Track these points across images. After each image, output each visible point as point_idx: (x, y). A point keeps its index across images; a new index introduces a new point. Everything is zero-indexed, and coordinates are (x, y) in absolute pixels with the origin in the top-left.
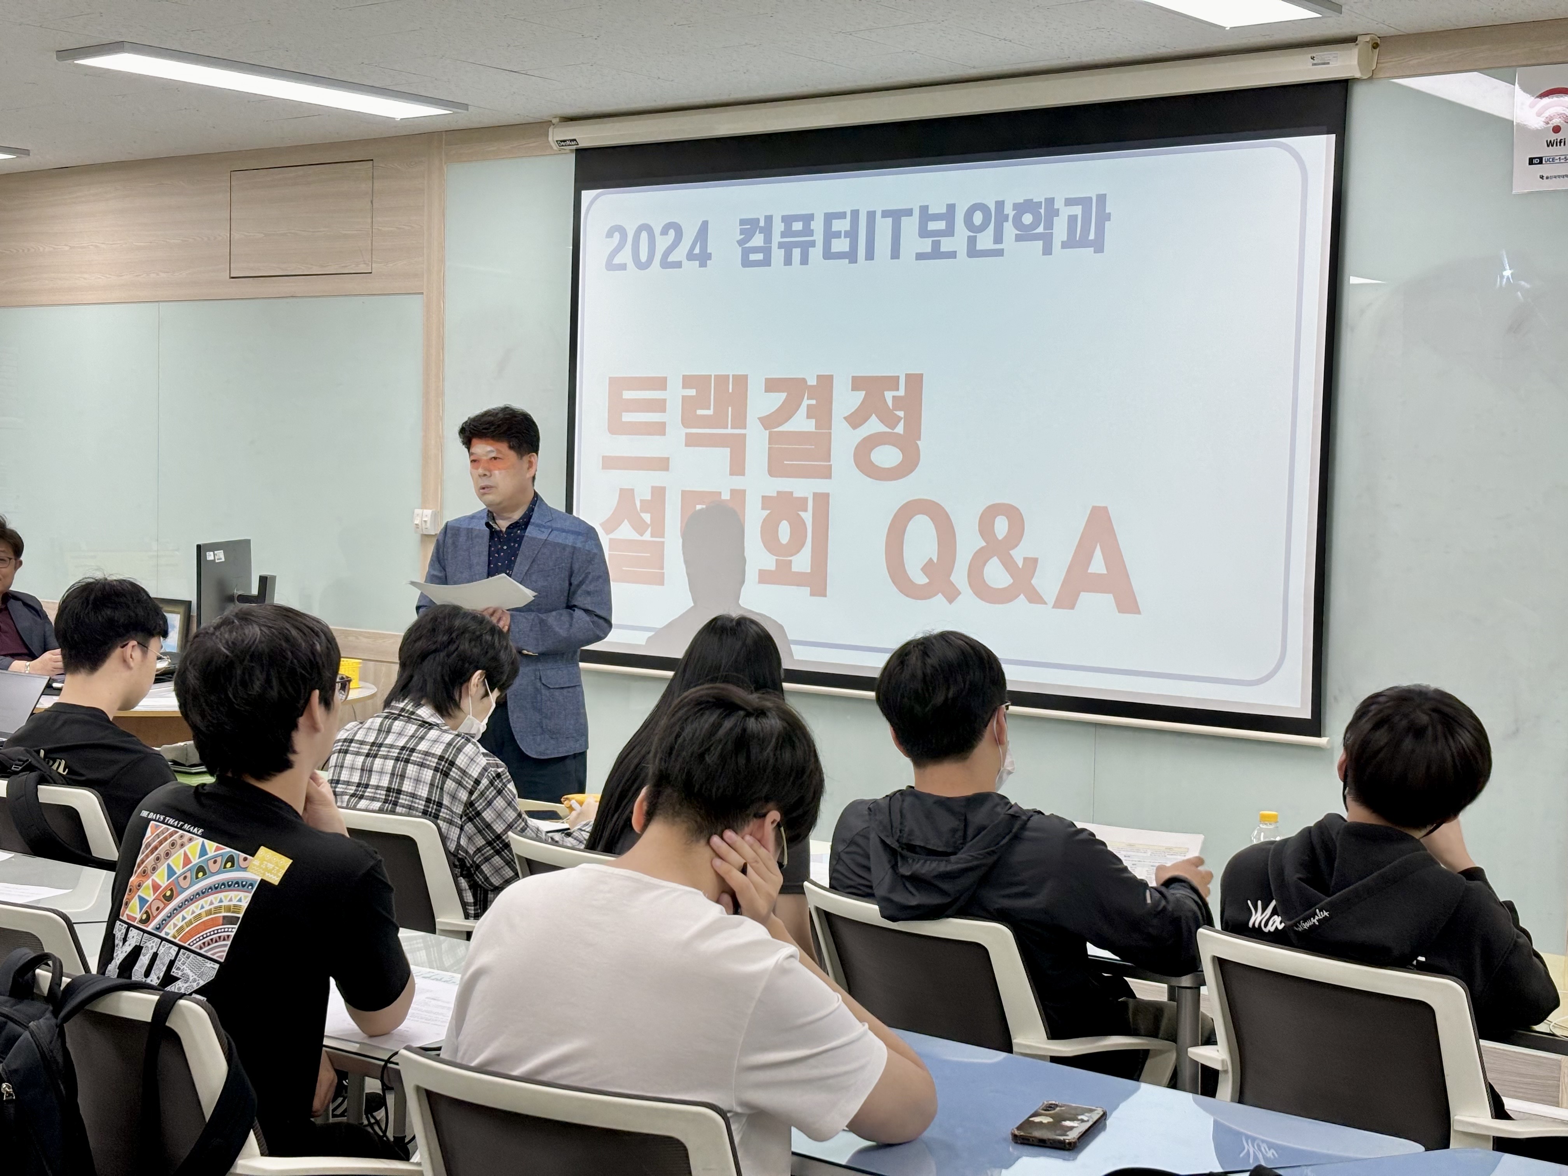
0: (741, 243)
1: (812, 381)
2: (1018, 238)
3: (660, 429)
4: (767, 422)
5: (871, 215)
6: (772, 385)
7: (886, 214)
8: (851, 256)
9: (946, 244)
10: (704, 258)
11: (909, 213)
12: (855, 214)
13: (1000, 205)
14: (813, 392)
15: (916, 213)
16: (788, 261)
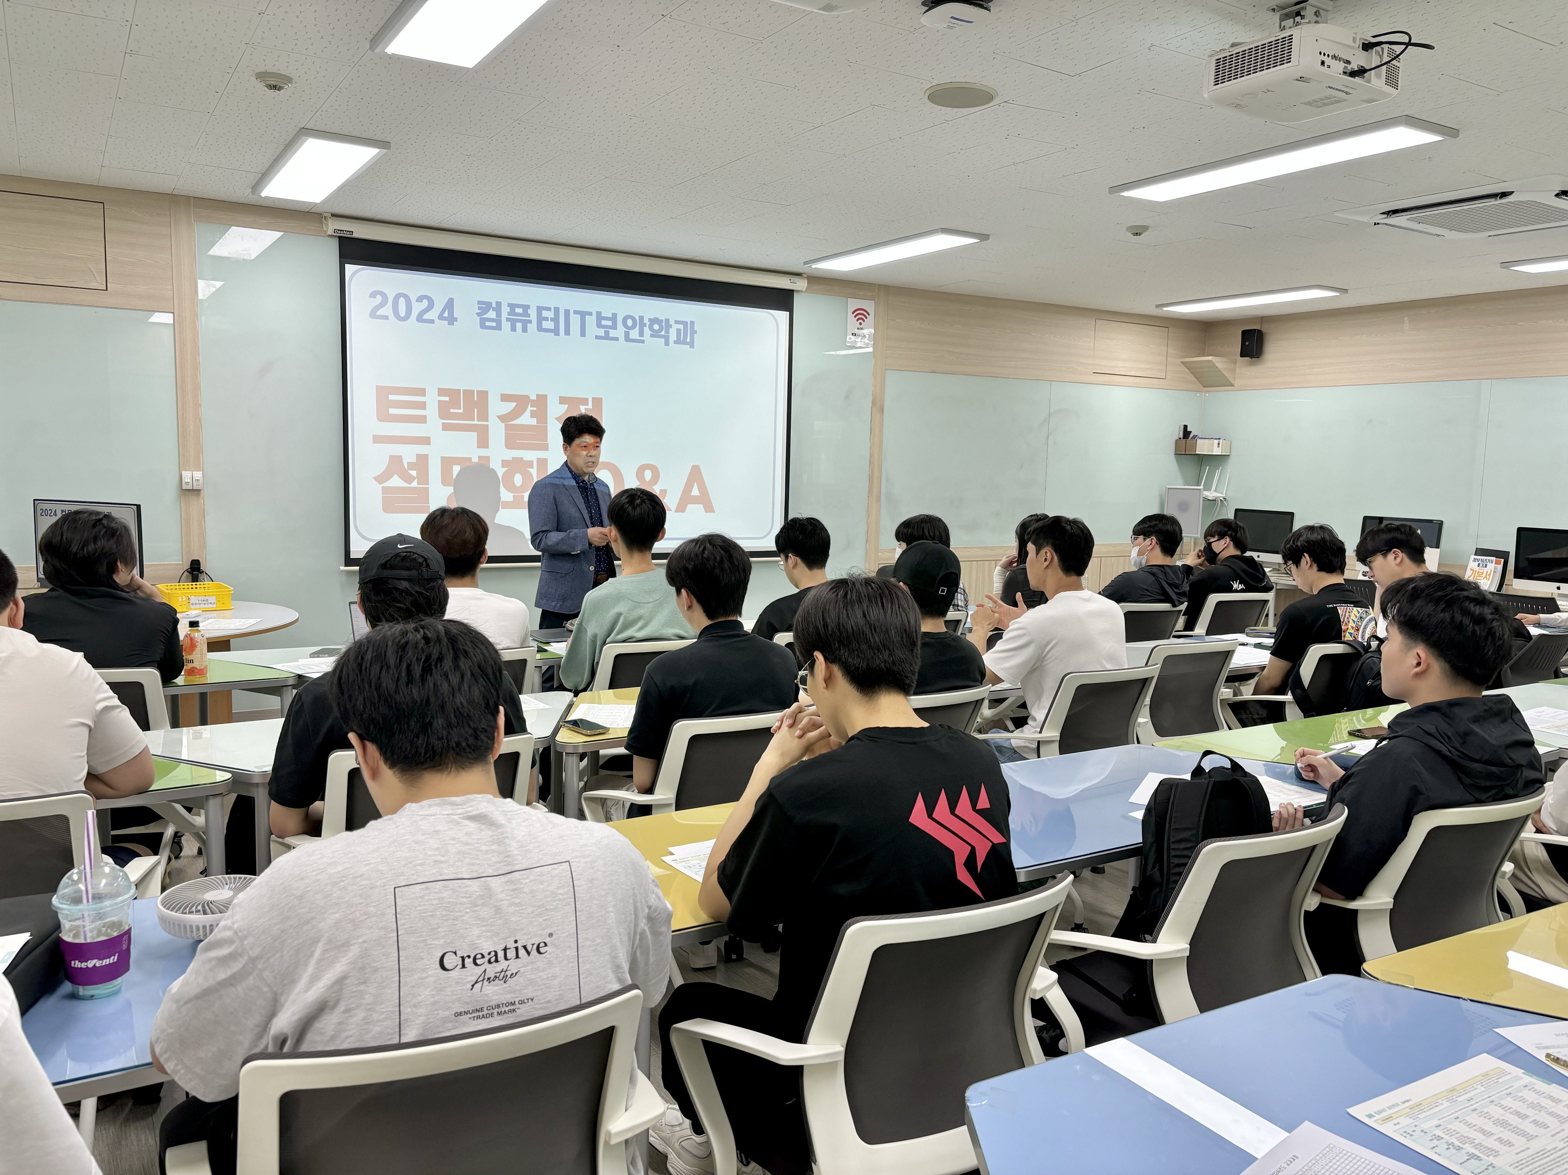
0: (478, 314)
1: (533, 397)
2: (652, 336)
3: (422, 420)
4: (502, 418)
5: (567, 312)
6: (505, 398)
7: (576, 312)
8: (556, 332)
9: (612, 333)
10: (452, 320)
11: (590, 314)
12: (557, 310)
13: (641, 318)
14: (533, 402)
15: (594, 314)
16: (513, 329)
